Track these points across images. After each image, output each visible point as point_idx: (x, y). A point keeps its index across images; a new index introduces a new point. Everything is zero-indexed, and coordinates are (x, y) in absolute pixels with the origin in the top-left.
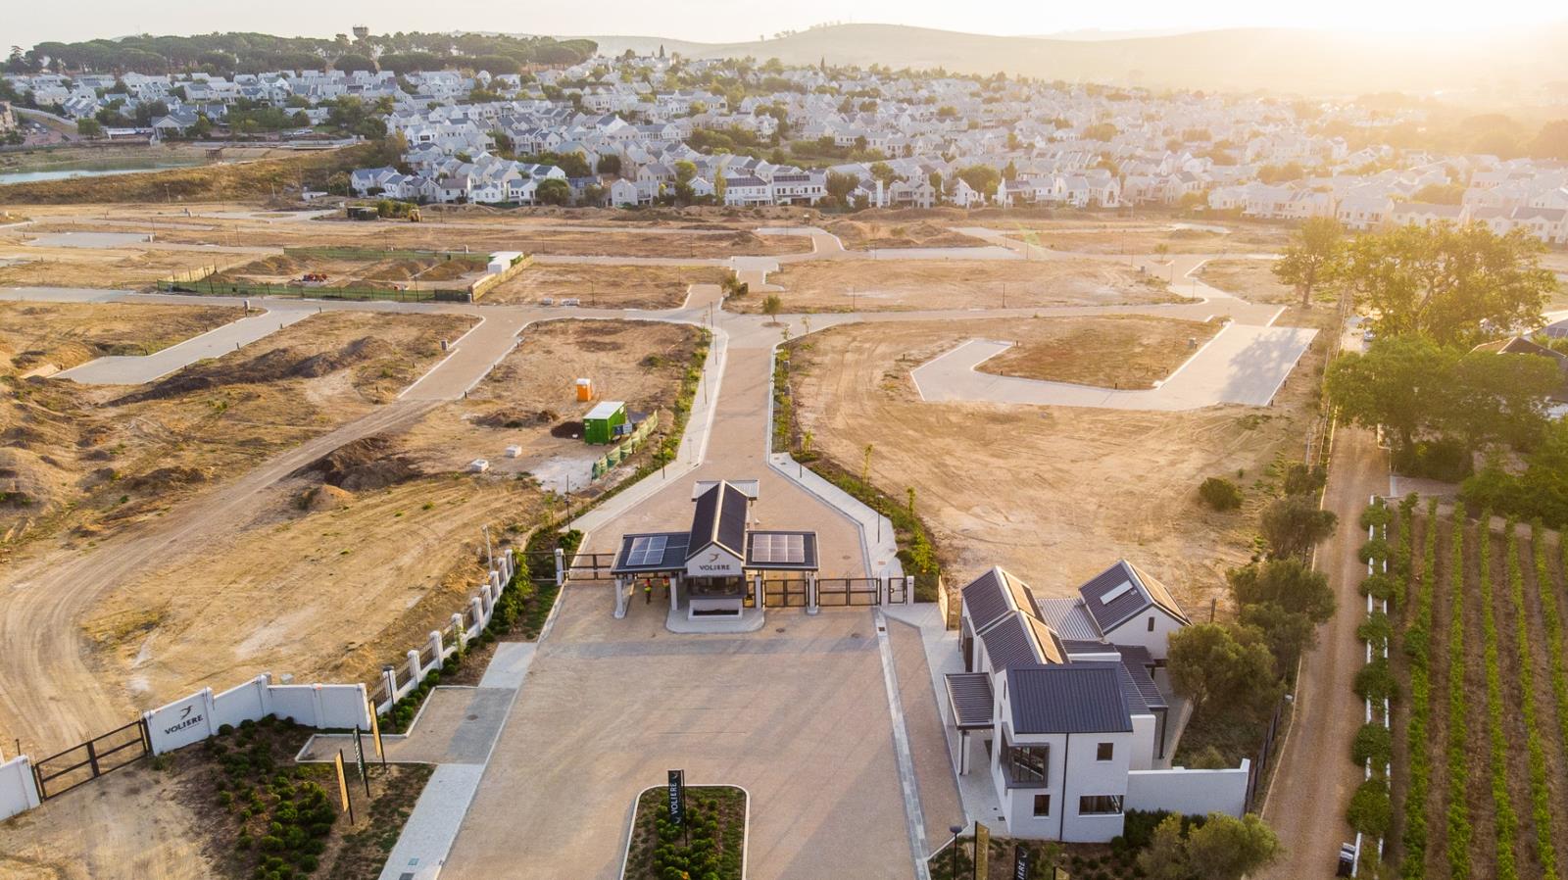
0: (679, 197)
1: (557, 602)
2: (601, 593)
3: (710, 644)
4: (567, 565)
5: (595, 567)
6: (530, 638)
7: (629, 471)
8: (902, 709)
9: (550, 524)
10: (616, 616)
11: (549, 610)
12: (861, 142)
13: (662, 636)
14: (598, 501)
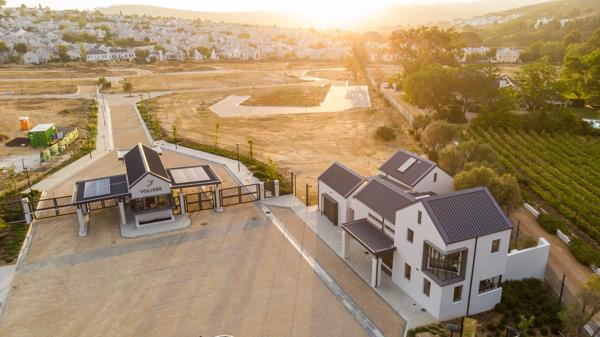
0: (62, 58)
1: (28, 235)
2: (66, 223)
3: (159, 240)
4: (33, 208)
5: (56, 206)
6: (9, 262)
7: (67, 157)
8: (310, 254)
9: (13, 188)
10: (80, 234)
11: (22, 241)
12: (147, 39)
13: (120, 242)
14: (48, 173)
